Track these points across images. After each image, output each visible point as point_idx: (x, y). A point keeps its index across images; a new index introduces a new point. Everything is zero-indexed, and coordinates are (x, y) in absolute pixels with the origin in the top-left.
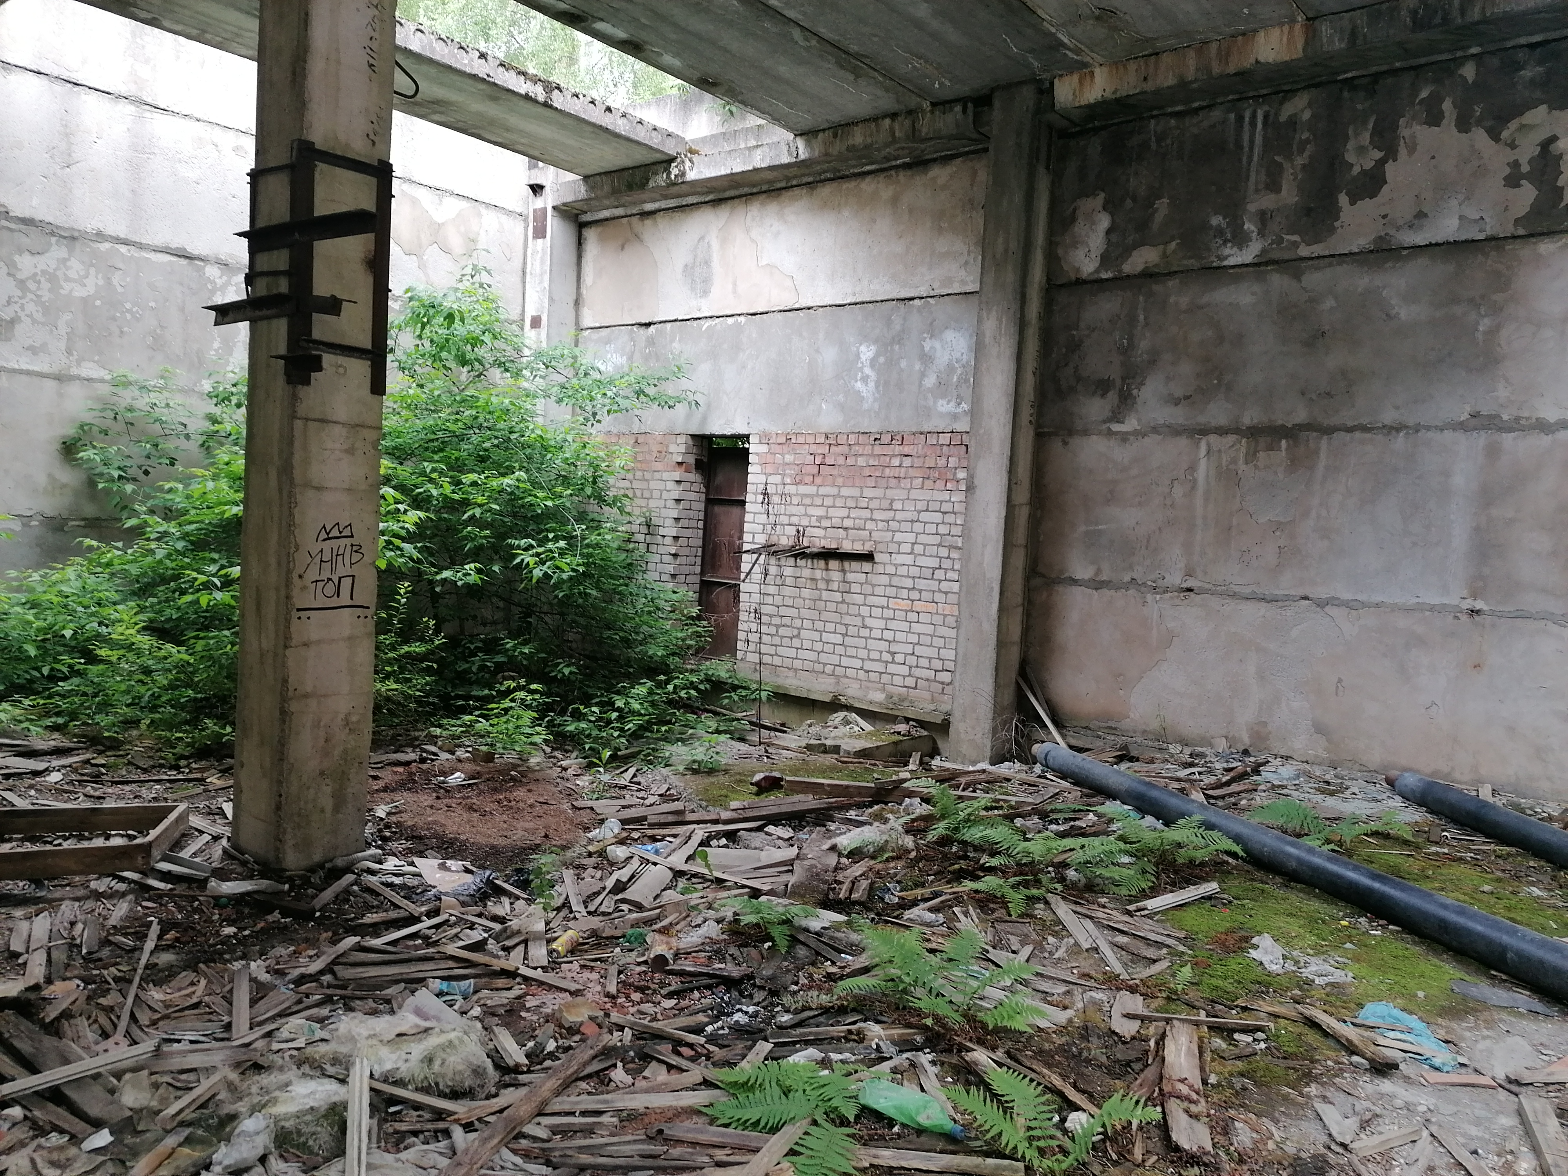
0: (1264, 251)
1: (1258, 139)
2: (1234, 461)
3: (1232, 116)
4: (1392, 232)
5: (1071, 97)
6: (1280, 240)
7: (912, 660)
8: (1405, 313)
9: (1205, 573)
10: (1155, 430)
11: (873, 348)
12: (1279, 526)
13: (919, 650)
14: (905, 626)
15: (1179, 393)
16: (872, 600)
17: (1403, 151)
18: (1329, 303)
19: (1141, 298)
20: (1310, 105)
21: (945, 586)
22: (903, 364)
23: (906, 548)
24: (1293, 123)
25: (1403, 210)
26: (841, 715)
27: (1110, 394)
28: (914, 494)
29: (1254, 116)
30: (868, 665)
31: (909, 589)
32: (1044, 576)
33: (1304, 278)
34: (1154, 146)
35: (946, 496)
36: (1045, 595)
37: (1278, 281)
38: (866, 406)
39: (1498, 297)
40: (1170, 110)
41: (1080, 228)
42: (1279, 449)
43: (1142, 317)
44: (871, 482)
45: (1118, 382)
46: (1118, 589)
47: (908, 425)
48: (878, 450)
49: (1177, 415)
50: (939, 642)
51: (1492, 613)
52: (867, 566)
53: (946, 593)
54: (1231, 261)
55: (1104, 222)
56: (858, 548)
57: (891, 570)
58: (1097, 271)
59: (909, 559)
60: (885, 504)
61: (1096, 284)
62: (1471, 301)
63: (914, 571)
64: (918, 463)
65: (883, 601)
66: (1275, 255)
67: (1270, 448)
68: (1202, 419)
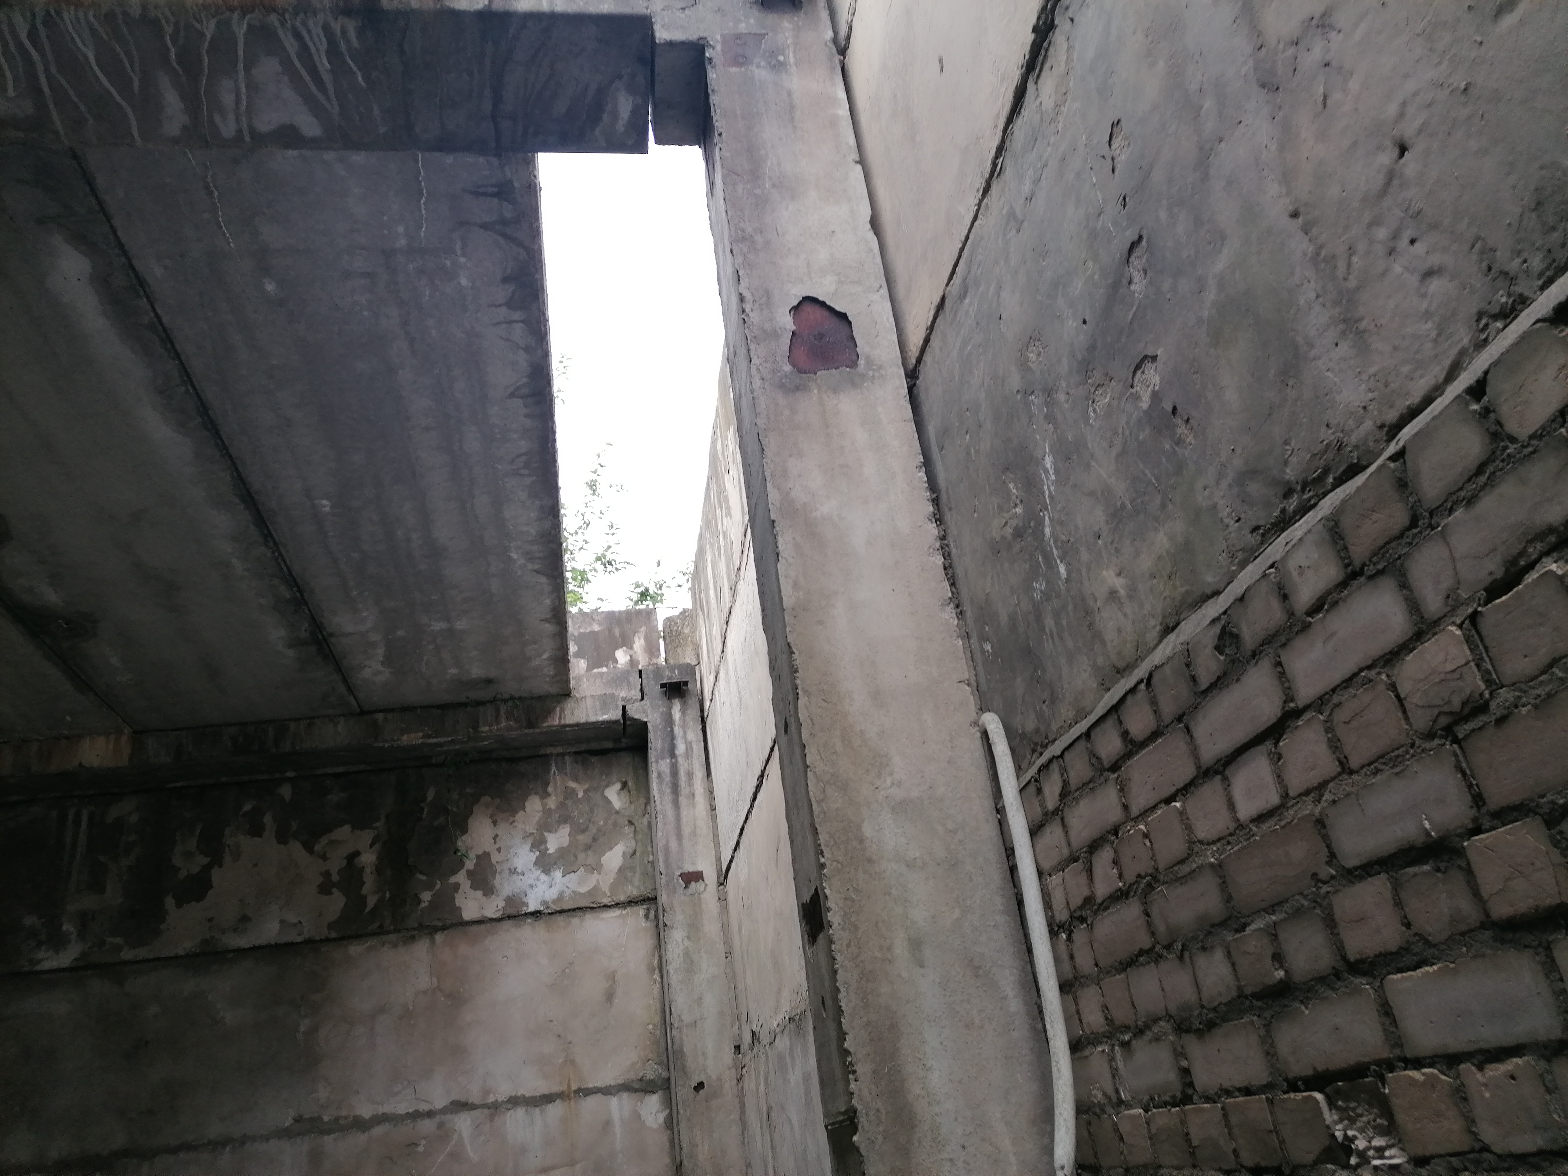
0: (83, 955)
1: (82, 838)
3: (54, 813)
4: (218, 935)
6: (102, 944)
8: (230, 1017)
17: (228, 859)
18: (153, 1010)
20: (137, 809)
24: (120, 824)
25: (229, 914)
29: (78, 815)
33: (128, 984)
37: (97, 987)
39: (314, 997)
54: (46, 965)
62: (292, 1002)
66: (96, 959)
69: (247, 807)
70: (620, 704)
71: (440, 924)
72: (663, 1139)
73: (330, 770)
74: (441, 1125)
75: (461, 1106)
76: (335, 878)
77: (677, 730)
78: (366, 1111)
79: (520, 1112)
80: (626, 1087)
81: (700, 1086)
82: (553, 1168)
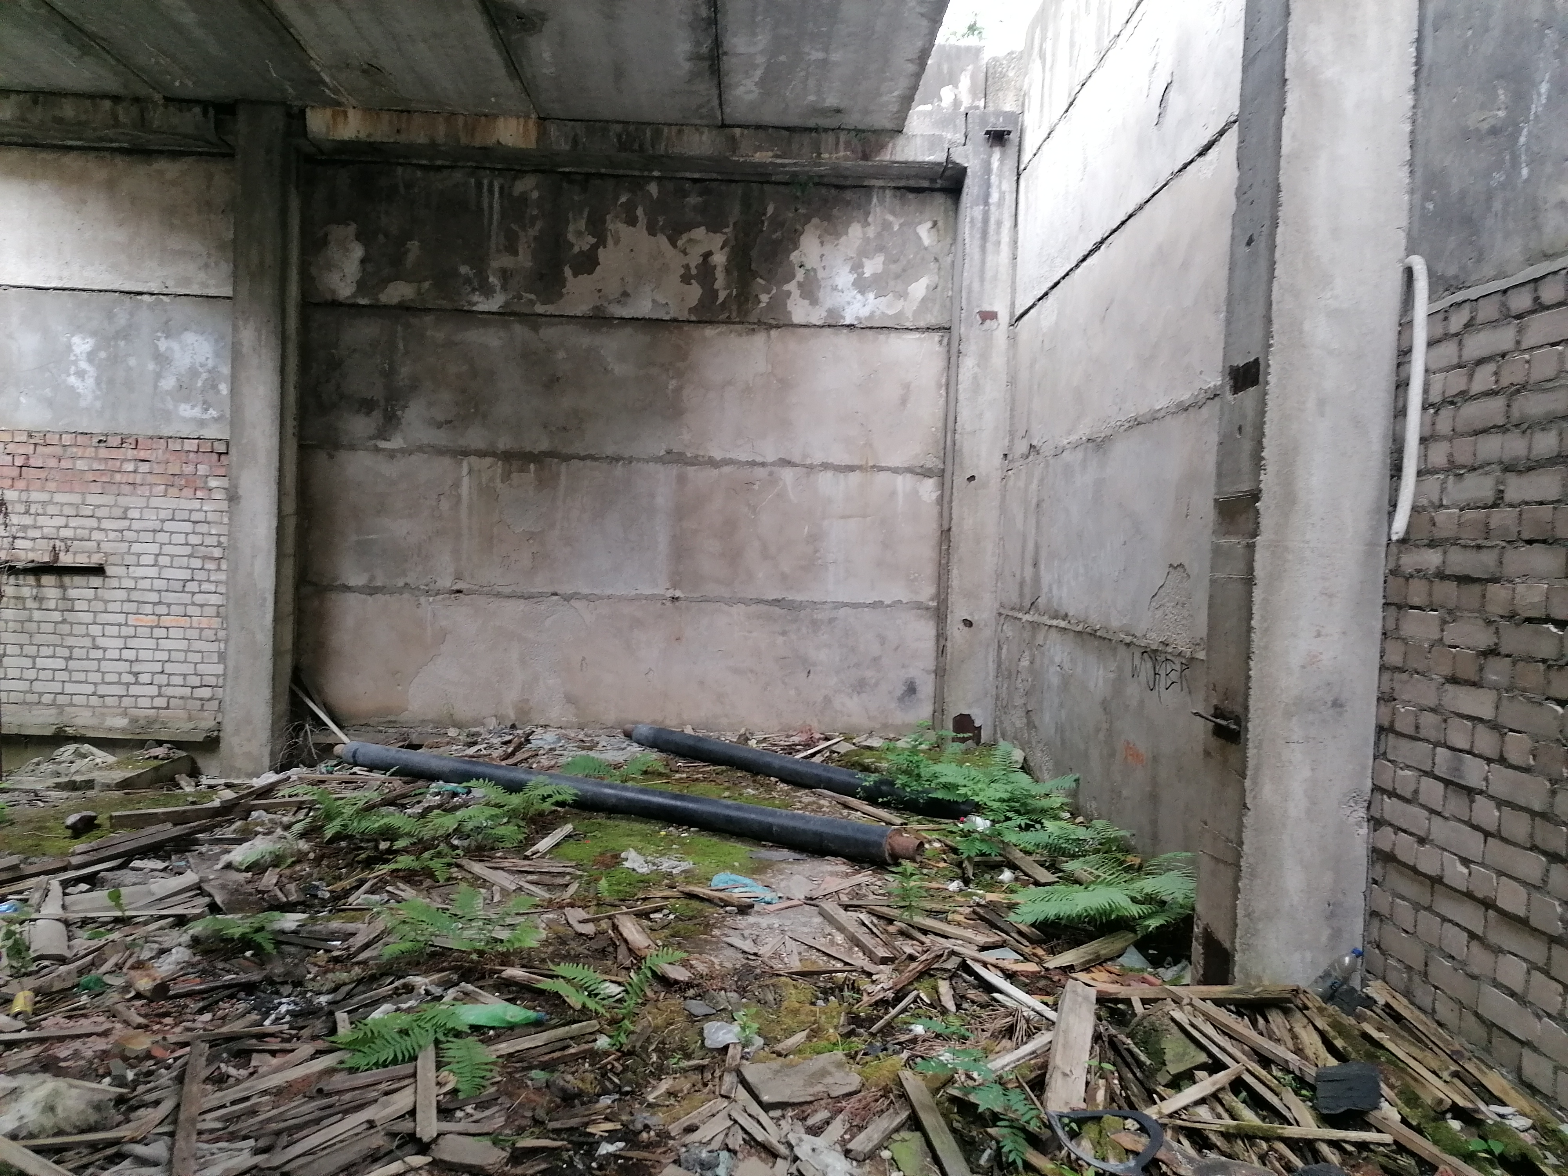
0: (507, 304)
1: (496, 206)
2: (492, 479)
3: (473, 180)
4: (606, 304)
5: (324, 130)
6: (520, 297)
7: (163, 679)
8: (619, 369)
9: (472, 577)
10: (421, 449)
11: (89, 340)
12: (532, 536)
13: (169, 668)
14: (151, 644)
15: (441, 417)
16: (103, 618)
17: (610, 241)
18: (561, 355)
19: (399, 328)
20: (537, 187)
21: (199, 598)
22: (132, 362)
23: (150, 560)
24: (524, 199)
25: (613, 288)
26: (72, 747)
27: (375, 413)
28: (155, 502)
29: (491, 185)
30: (102, 690)
31: (155, 604)
32: (315, 584)
33: (541, 331)
34: (402, 190)
35: (196, 504)
36: (316, 603)
37: (519, 330)
38: (83, 404)
39: (679, 364)
40: (415, 161)
41: (333, 252)
42: (529, 471)
43: (401, 346)
44: (94, 488)
45: (382, 403)
46: (392, 594)
47: (142, 428)
48: (103, 453)
49: (441, 438)
50: (197, 657)
51: (686, 599)
52: (96, 581)
53: (201, 606)
54: (480, 308)
55: (358, 252)
56: (82, 560)
57: (130, 584)
58: (354, 296)
59: (153, 572)
60: (118, 512)
61: (351, 308)
62: (663, 365)
63: (160, 584)
64: (157, 469)
65: (121, 618)
66: (517, 309)
67: (521, 470)
68: (462, 442)
69: (623, 199)
70: (946, 146)
71: (774, 322)
72: (935, 510)
73: (688, 175)
74: (771, 474)
75: (786, 463)
76: (694, 272)
77: (994, 179)
78: (718, 455)
79: (829, 474)
80: (910, 470)
81: (972, 478)
82: (850, 517)
